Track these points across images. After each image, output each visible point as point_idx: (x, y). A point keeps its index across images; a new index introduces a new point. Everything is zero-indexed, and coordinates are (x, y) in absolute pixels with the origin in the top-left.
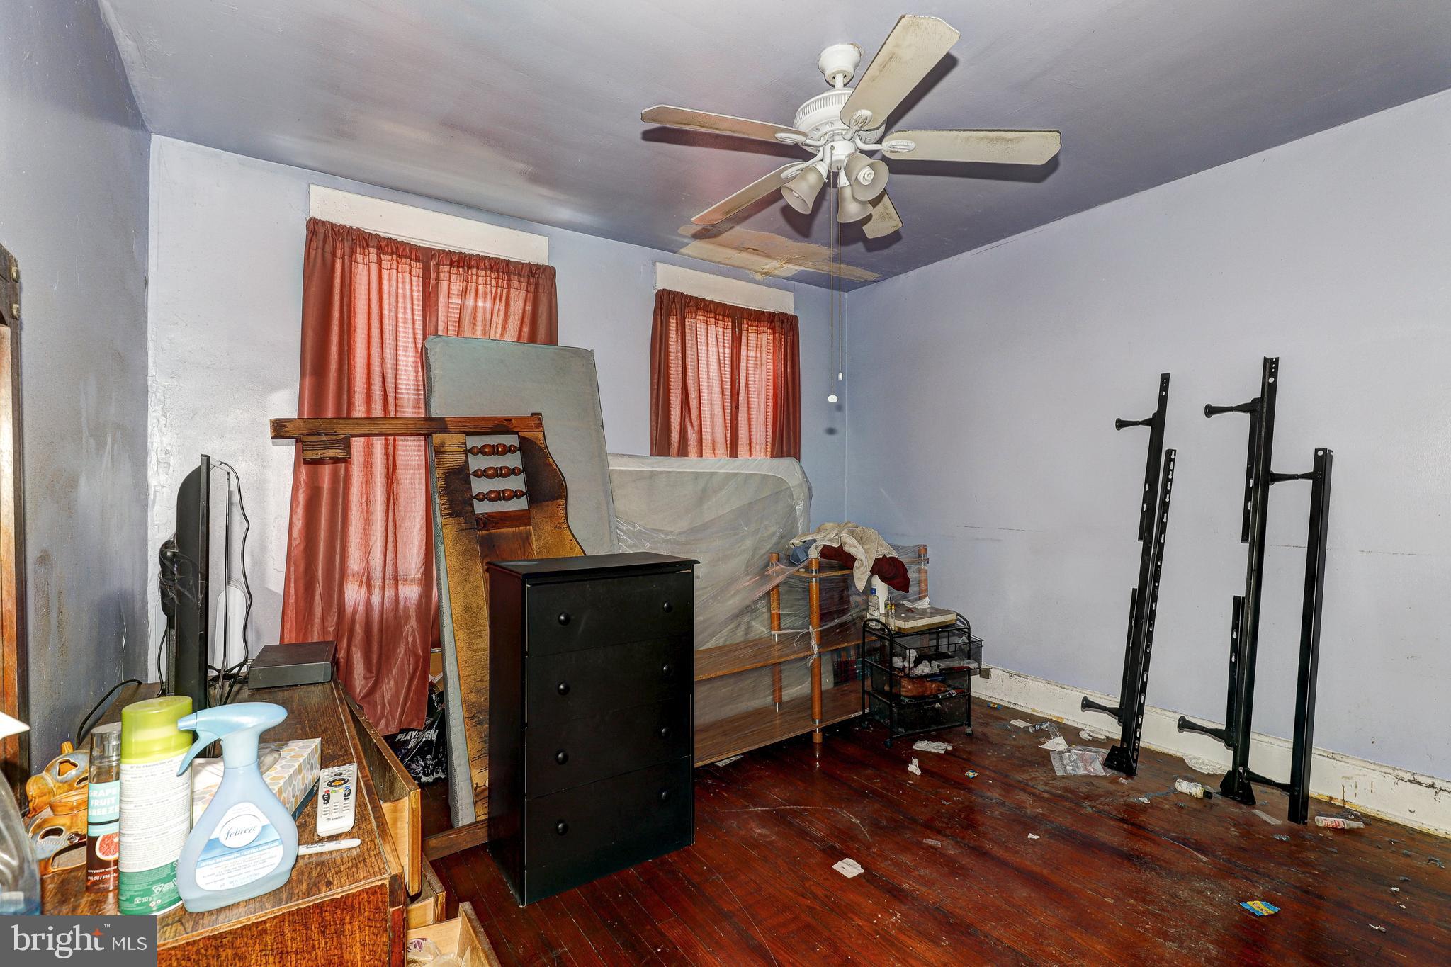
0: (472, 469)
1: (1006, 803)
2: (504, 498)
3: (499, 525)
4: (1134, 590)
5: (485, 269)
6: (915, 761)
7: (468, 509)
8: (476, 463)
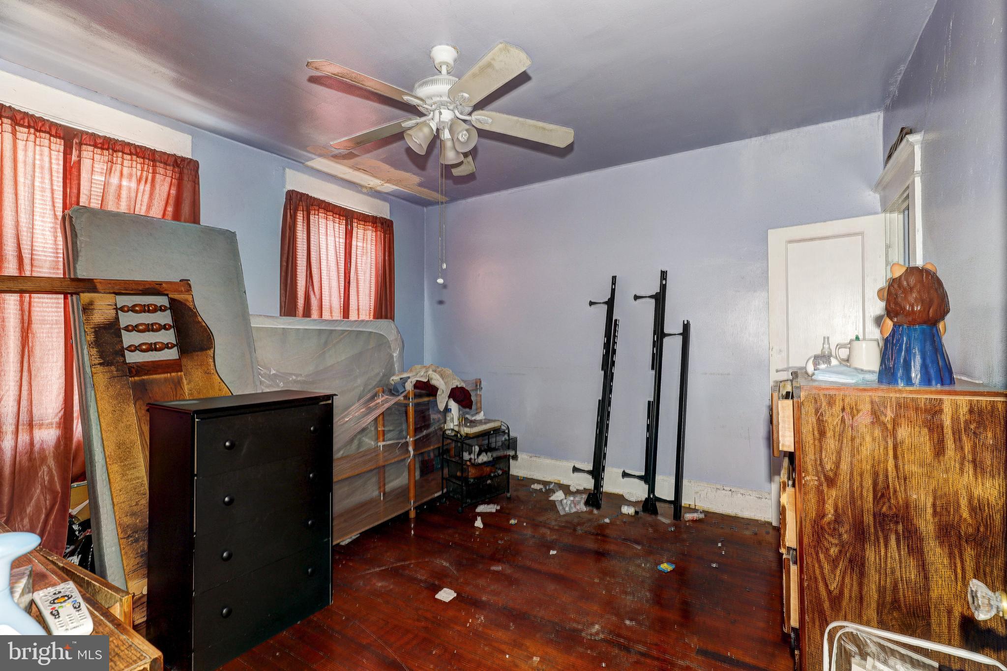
0: (122, 325)
1: (536, 536)
2: (156, 350)
3: (151, 372)
4: (599, 400)
5: (131, 154)
6: (479, 519)
7: (121, 359)
8: (126, 319)
